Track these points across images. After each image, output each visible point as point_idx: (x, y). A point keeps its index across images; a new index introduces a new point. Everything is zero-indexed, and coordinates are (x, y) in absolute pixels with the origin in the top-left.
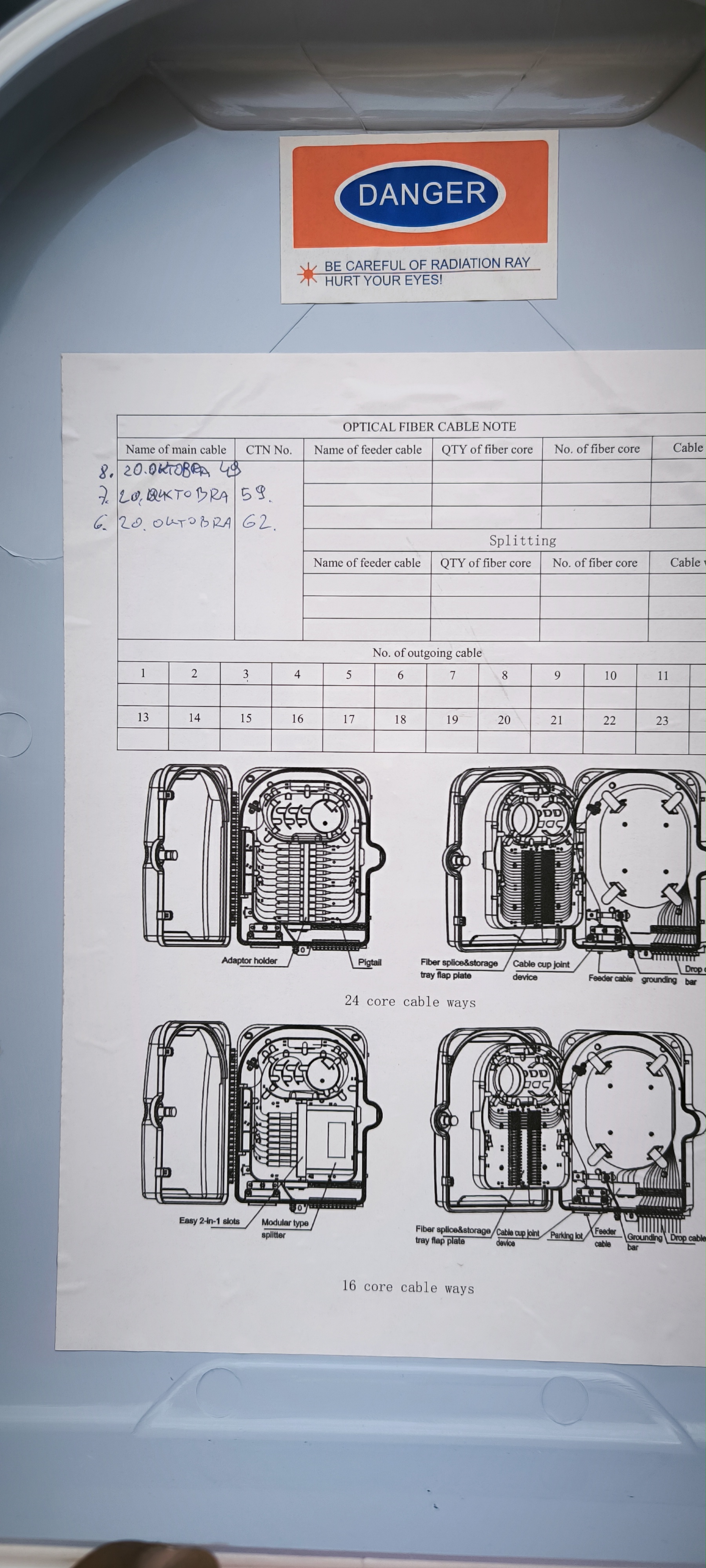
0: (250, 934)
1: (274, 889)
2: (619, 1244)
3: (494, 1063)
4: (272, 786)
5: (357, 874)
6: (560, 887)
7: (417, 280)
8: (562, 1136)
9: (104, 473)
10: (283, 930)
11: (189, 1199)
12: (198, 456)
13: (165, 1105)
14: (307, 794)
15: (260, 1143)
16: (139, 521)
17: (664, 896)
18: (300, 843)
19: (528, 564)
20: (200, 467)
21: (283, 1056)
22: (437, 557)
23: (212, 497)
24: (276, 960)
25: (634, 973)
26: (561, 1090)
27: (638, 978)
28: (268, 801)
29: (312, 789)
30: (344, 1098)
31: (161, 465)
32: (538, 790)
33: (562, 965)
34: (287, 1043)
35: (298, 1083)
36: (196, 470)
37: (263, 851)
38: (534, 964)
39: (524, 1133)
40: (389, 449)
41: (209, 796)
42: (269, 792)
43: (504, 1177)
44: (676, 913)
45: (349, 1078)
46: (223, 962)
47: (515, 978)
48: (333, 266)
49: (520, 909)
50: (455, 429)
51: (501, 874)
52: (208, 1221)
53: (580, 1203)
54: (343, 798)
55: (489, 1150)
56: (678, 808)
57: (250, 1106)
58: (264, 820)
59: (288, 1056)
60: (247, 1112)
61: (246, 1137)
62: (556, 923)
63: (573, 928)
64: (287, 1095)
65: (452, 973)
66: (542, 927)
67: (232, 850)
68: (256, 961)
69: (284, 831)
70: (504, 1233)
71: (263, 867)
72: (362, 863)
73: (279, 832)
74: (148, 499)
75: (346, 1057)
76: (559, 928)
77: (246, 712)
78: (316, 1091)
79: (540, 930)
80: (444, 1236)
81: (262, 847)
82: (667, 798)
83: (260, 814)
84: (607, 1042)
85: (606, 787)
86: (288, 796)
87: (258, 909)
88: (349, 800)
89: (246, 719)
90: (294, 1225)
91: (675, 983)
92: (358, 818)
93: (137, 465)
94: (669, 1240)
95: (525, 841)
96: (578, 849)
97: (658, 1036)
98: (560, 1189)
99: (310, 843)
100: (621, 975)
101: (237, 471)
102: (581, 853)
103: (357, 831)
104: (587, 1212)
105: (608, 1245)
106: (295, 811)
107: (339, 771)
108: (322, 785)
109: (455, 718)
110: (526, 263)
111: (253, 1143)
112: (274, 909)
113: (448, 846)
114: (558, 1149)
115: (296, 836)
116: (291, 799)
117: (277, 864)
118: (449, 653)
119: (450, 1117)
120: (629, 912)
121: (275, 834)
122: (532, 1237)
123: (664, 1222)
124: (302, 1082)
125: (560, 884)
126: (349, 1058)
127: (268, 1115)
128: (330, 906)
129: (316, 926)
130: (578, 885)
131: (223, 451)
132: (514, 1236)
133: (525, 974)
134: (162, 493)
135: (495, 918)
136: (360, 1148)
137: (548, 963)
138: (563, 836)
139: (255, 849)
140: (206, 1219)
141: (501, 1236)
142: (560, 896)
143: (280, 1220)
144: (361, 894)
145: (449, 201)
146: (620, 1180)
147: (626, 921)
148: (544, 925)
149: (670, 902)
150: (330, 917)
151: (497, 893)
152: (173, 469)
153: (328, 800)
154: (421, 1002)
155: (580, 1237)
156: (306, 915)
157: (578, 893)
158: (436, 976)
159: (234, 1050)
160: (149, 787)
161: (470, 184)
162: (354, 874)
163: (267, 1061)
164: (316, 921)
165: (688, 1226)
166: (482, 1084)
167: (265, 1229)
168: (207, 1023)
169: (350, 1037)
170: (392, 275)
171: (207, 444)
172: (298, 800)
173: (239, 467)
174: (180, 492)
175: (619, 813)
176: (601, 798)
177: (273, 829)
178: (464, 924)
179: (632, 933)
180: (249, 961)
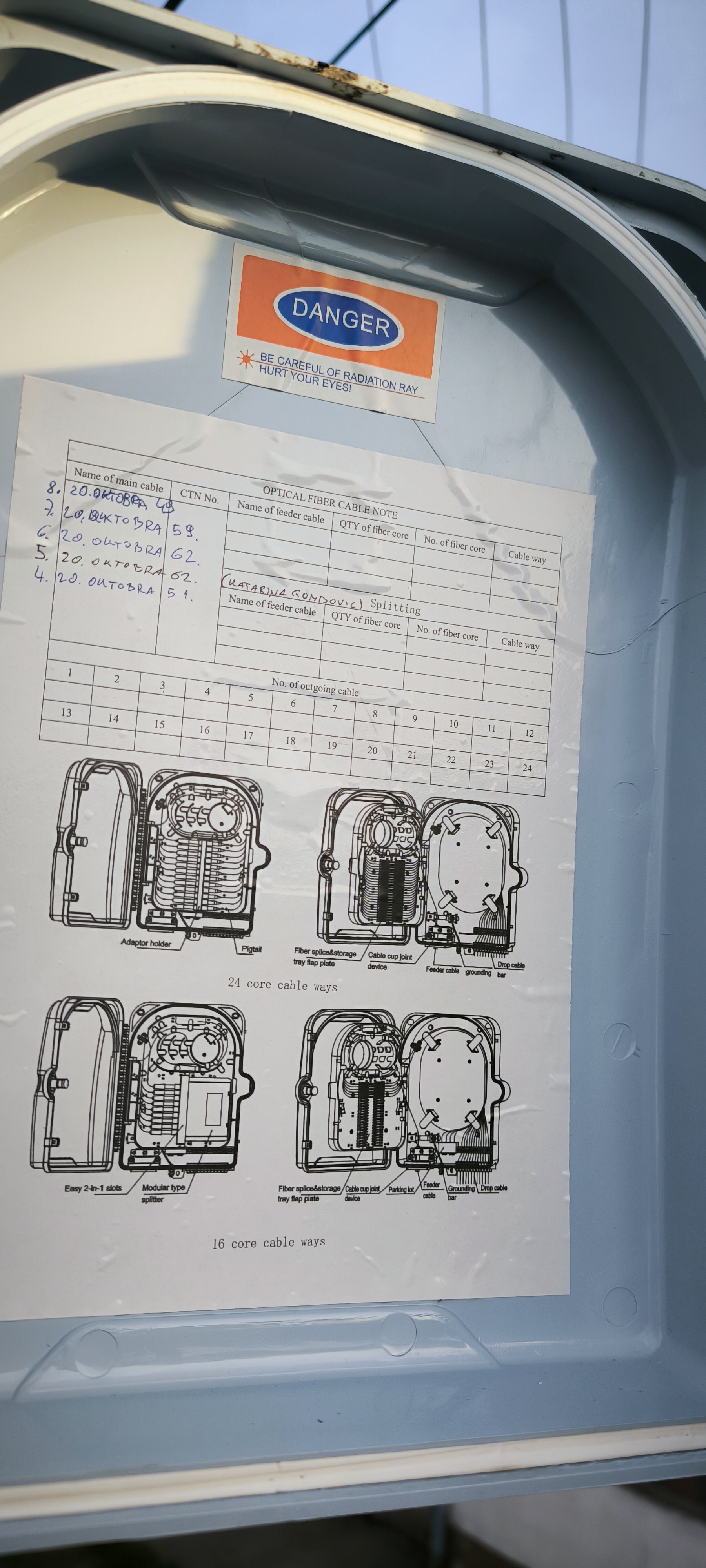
0: (149, 919)
1: (173, 879)
2: (442, 1195)
3: (349, 1041)
4: (177, 787)
5: (246, 871)
6: (408, 892)
7: (332, 384)
8: (401, 1103)
9: (51, 488)
10: (178, 917)
11: (75, 1167)
12: (138, 490)
13: (58, 1077)
14: (208, 797)
15: (145, 1113)
16: (80, 537)
17: (485, 904)
18: (199, 840)
19: (398, 626)
20: (139, 500)
21: (171, 1031)
22: (330, 609)
23: (147, 527)
24: (170, 943)
25: (460, 966)
26: (401, 1063)
27: (463, 970)
28: (173, 800)
29: (212, 793)
30: (222, 1070)
31: (105, 491)
32: (395, 811)
33: (406, 957)
34: (174, 1020)
35: (182, 1056)
36: (135, 502)
37: (165, 844)
38: (385, 956)
39: (371, 1100)
40: (299, 515)
41: (120, 791)
42: (175, 792)
43: (353, 1139)
44: (493, 919)
45: (228, 1053)
46: (122, 944)
47: (369, 967)
48: (267, 357)
49: (376, 908)
50: (352, 509)
51: (363, 879)
52: (92, 1189)
53: (413, 1161)
54: (239, 803)
55: (342, 1116)
56: (497, 834)
57: (138, 1078)
58: (168, 817)
59: (176, 1032)
60: (135, 1084)
61: (133, 1107)
62: (403, 922)
63: (416, 926)
64: (172, 1068)
65: (319, 961)
66: (393, 925)
67: (137, 841)
68: (152, 944)
69: (186, 828)
70: (351, 1189)
71: (164, 859)
72: (250, 862)
73: (181, 829)
74: (90, 519)
75: (226, 1033)
76: (405, 926)
77: (160, 718)
78: (199, 1064)
79: (391, 927)
80: (302, 1195)
81: (164, 841)
82: (490, 826)
83: (165, 811)
84: (438, 1023)
85: (446, 813)
86: (192, 797)
87: (157, 896)
88: (243, 805)
89: (159, 725)
90: (172, 1189)
91: (490, 976)
92: (250, 822)
93: (83, 487)
94: (480, 1191)
95: (382, 852)
96: (422, 862)
97: (476, 1019)
98: (397, 1149)
99: (207, 840)
100: (451, 968)
101: (171, 509)
102: (424, 865)
103: (248, 833)
104: (417, 1168)
105: (433, 1196)
106: (197, 811)
107: (236, 779)
108: (221, 790)
109: (335, 745)
110: (415, 391)
111: (138, 1113)
112: (171, 897)
113: (322, 852)
114: (397, 1114)
115: (196, 833)
116: (194, 800)
117: (177, 857)
118: (333, 690)
119: (312, 1087)
120: (458, 915)
121: (178, 829)
122: (374, 1192)
123: (478, 1175)
124: (186, 1055)
125: (408, 889)
126: (229, 1035)
127: (154, 1087)
128: (220, 897)
129: (207, 915)
130: (421, 891)
131: (160, 490)
132: (360, 1192)
133: (377, 964)
134: (103, 516)
135: (356, 915)
136: (234, 1116)
137: (396, 955)
138: (413, 850)
139: (159, 843)
140: (90, 1187)
141: (349, 1192)
142: (408, 899)
143: (159, 1185)
144: (248, 888)
145: (363, 329)
146: (444, 1140)
147: (456, 923)
148: (394, 923)
149: (489, 909)
150: (220, 907)
151: (359, 894)
152: (115, 497)
153: (226, 804)
154: (293, 986)
155: (411, 1190)
156: (199, 904)
157: (421, 898)
158: (306, 963)
159: (127, 1025)
160: (66, 777)
161: (378, 320)
162: (243, 871)
163: (156, 1036)
164: (208, 910)
165: (494, 1178)
166: (339, 1058)
167: (145, 1194)
168: (103, 1000)
169: (231, 1015)
170: (312, 376)
171: (148, 481)
172: (199, 802)
173: (173, 505)
174: (119, 518)
175: (454, 834)
176: (442, 821)
177: (176, 825)
178: (332, 919)
179: (460, 933)
180: (146, 943)
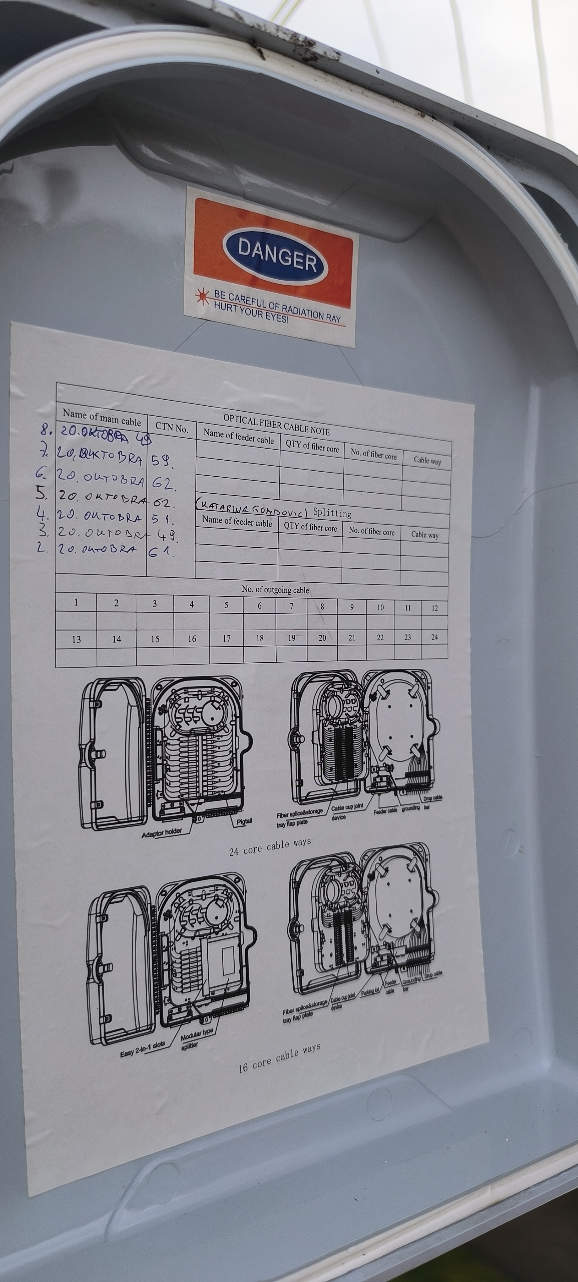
0: (162, 812)
1: (178, 773)
2: (398, 989)
3: (323, 882)
4: (175, 692)
5: (234, 756)
6: (356, 752)
7: (273, 317)
8: (364, 925)
9: (44, 430)
10: (185, 805)
11: (127, 1035)
12: (120, 426)
13: (104, 963)
14: (200, 697)
15: (176, 977)
16: (73, 474)
17: (411, 752)
18: (196, 735)
19: (335, 529)
20: (121, 435)
21: (189, 904)
22: (283, 520)
23: (130, 460)
24: (181, 829)
25: (398, 806)
26: (362, 892)
27: (400, 809)
28: (172, 704)
29: (203, 693)
30: (231, 928)
31: (91, 429)
32: (343, 686)
33: (359, 806)
34: (191, 894)
35: (200, 923)
36: (118, 437)
37: (169, 744)
38: (344, 808)
39: (343, 927)
40: (253, 438)
41: (129, 703)
42: (173, 697)
43: (333, 961)
44: (418, 763)
45: (234, 911)
46: (142, 837)
47: (333, 819)
48: (220, 294)
49: (334, 770)
50: (294, 429)
51: (323, 746)
52: (142, 1050)
53: (376, 968)
54: (224, 698)
55: (323, 944)
56: (417, 694)
57: (167, 949)
58: (170, 720)
59: (192, 904)
60: (165, 954)
61: (166, 974)
62: (355, 777)
63: (364, 779)
64: (193, 934)
65: (296, 821)
66: (347, 782)
67: (147, 746)
68: (167, 832)
69: (185, 727)
70: (335, 1001)
71: (169, 758)
72: (237, 748)
73: (181, 728)
74: (80, 456)
75: (231, 896)
76: (356, 781)
77: (155, 634)
78: (213, 926)
79: (346, 783)
80: (300, 1013)
81: (168, 741)
82: (411, 688)
83: (166, 715)
84: (385, 855)
85: (379, 682)
86: (187, 700)
87: (166, 790)
88: (228, 700)
89: (155, 640)
90: (204, 1034)
91: (419, 809)
92: (234, 713)
93: (72, 427)
94: (424, 979)
95: (336, 722)
96: (365, 726)
97: (411, 846)
98: (364, 961)
99: (202, 735)
100: (391, 808)
101: (149, 441)
102: (367, 727)
103: (233, 723)
104: (380, 973)
105: (393, 991)
106: (192, 711)
107: (220, 678)
108: (210, 689)
109: (294, 637)
110: (338, 320)
111: (171, 978)
112: (178, 789)
113: (291, 730)
114: (362, 933)
115: (193, 730)
116: (188, 702)
117: (180, 753)
118: (290, 590)
119: (299, 926)
120: (394, 765)
121: (178, 730)
122: (351, 998)
123: (421, 968)
124: (203, 921)
125: (356, 750)
126: (234, 897)
127: (180, 953)
128: (217, 782)
129: (208, 799)
130: (366, 749)
131: (138, 424)
132: (341, 1001)
133: (338, 815)
134: (91, 453)
135: (320, 778)
136: (244, 963)
137: (351, 806)
138: (357, 717)
139: (164, 744)
140: (140, 1049)
141: (333, 1003)
142: (356, 759)
143: (193, 1033)
144: (237, 771)
145: (295, 265)
146: (397, 946)
147: (392, 771)
148: (348, 780)
149: (415, 756)
150: (217, 791)
151: (321, 760)
152: (101, 433)
153: (214, 701)
154: (278, 846)
155: (378, 991)
156: (201, 791)
157: (366, 755)
158: (286, 825)
159: (154, 907)
160: (82, 698)
161: (308, 256)
162: (232, 756)
163: (178, 910)
164: (208, 795)
165: (433, 968)
166: (317, 898)
167: (184, 1043)
168: (132, 889)
169: (234, 880)
170: (257, 310)
171: (127, 416)
172: (194, 702)
173: (150, 438)
174: (105, 453)
175: (386, 699)
176: (376, 690)
177: (176, 726)
178: (302, 785)
179: (396, 779)
180: (162, 833)
